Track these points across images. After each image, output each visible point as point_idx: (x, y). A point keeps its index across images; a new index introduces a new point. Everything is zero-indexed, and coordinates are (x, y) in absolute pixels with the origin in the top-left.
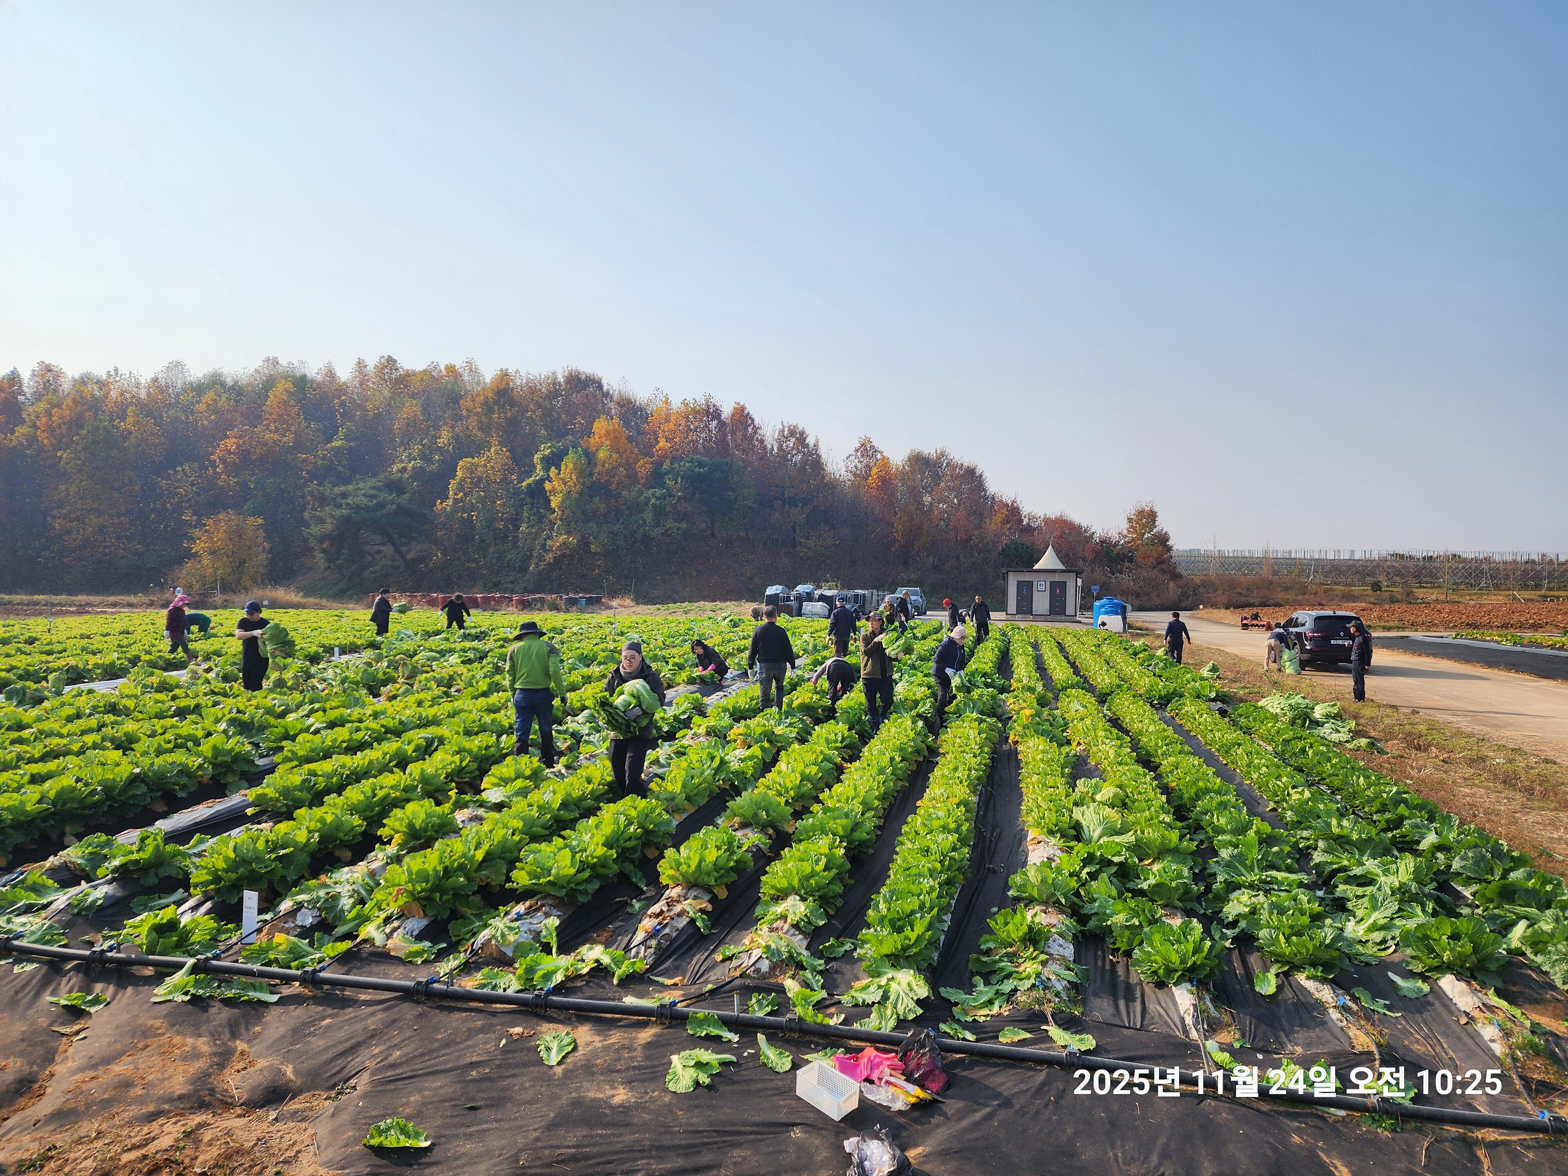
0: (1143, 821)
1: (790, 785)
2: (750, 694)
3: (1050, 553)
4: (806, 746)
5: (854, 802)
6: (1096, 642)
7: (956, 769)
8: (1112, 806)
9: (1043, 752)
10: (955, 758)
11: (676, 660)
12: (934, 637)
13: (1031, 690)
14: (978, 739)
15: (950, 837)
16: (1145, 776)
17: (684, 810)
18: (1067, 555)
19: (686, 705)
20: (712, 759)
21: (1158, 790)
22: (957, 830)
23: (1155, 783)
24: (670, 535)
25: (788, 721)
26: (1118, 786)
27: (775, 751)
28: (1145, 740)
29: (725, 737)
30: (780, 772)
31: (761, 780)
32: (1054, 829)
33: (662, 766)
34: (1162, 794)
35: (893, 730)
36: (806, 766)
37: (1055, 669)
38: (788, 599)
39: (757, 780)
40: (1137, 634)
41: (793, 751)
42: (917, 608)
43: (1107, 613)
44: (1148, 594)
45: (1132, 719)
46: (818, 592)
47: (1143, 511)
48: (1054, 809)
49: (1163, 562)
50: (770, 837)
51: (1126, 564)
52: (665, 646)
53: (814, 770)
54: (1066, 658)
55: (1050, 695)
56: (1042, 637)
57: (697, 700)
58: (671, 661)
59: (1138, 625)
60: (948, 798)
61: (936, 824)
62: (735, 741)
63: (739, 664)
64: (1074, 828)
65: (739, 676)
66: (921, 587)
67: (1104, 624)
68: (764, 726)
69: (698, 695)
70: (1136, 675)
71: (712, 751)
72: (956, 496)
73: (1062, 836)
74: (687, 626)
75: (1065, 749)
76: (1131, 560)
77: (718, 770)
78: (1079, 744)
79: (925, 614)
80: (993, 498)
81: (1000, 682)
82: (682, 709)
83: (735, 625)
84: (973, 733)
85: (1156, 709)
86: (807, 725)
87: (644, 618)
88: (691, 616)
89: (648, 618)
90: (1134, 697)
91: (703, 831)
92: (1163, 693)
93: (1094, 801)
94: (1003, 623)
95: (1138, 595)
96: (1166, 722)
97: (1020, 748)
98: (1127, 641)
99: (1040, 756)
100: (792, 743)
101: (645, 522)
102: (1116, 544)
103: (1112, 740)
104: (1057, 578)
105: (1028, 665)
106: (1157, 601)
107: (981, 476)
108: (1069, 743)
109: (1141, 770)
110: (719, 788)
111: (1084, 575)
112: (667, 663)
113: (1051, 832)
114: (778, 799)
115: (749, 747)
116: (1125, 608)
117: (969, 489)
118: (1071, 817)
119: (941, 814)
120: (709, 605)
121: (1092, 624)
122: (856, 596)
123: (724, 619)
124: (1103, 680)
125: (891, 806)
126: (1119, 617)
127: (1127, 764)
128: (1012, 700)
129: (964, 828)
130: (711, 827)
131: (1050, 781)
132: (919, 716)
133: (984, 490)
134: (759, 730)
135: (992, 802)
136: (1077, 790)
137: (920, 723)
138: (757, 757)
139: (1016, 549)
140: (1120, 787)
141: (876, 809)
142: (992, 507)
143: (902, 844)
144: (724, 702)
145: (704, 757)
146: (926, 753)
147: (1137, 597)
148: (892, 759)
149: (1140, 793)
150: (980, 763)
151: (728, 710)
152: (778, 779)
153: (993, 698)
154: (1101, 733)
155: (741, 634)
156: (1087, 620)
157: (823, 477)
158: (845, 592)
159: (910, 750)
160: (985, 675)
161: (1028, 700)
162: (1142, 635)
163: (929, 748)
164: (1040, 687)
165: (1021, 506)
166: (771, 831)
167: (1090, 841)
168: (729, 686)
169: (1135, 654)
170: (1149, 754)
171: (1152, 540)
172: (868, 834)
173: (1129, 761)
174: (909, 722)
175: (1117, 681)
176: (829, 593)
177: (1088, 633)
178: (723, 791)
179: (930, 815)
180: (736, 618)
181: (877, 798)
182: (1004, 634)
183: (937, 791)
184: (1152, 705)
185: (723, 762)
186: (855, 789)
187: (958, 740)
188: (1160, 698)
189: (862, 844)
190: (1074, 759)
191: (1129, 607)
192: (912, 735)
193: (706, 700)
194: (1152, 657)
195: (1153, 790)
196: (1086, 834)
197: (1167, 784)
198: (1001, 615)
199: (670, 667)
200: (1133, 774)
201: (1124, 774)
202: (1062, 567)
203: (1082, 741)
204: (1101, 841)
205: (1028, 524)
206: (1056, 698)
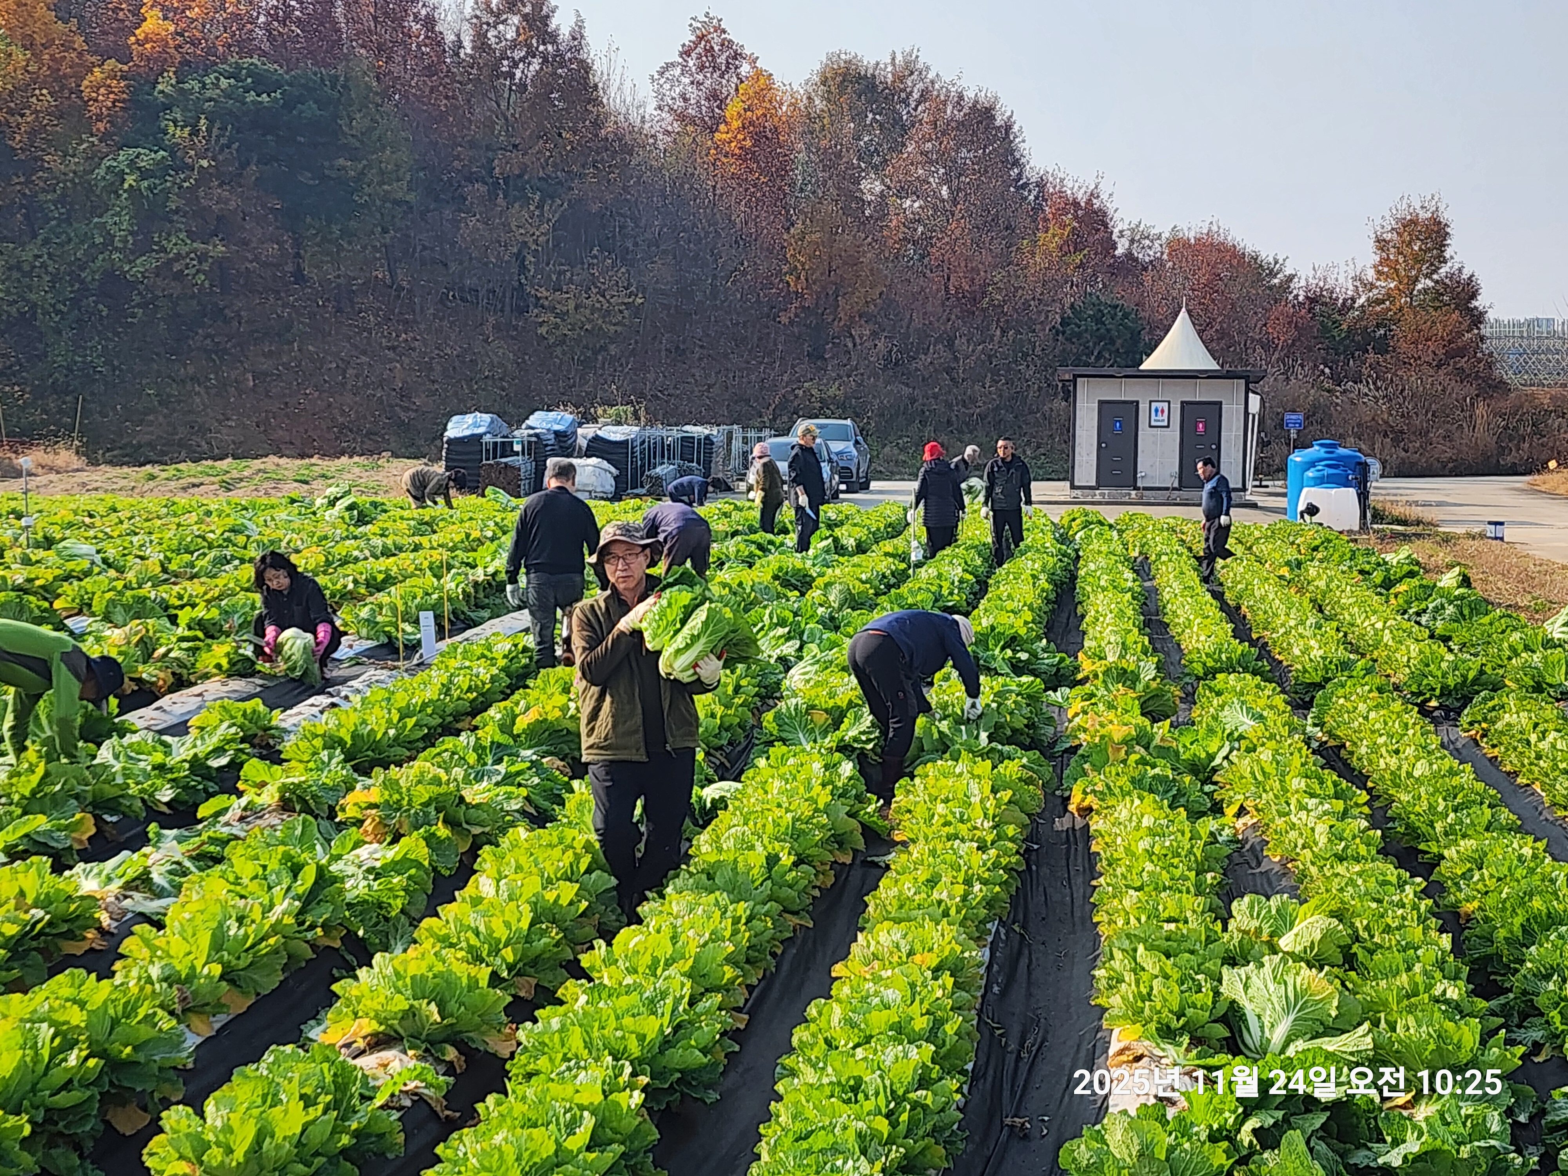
0: (1392, 999)
1: (502, 933)
2: (401, 700)
3: (1182, 325)
4: (548, 834)
5: (672, 971)
6: (1291, 554)
7: (933, 882)
8: (1317, 962)
9: (1152, 832)
10: (933, 853)
11: (200, 612)
12: (888, 546)
13: (1127, 677)
14: (990, 804)
15: (913, 1052)
16: (1401, 886)
17: (219, 1007)
18: (1223, 334)
19: (225, 730)
20: (296, 870)
21: (1433, 922)
22: (933, 1034)
23: (1426, 904)
24: (179, 276)
25: (502, 768)
26: (1333, 914)
27: (464, 847)
28: (1405, 797)
29: (332, 814)
30: (476, 901)
31: (427, 922)
32: (1175, 1024)
33: (160, 894)
34: (1442, 930)
35: (776, 785)
36: (549, 882)
37: (1189, 624)
38: (506, 449)
39: (415, 923)
40: (1395, 535)
41: (514, 845)
42: (845, 474)
43: (1320, 481)
44: (1423, 433)
45: (1374, 748)
46: (586, 432)
47: (1414, 222)
48: (1176, 975)
49: (1461, 352)
50: (450, 1070)
51: (1371, 357)
52: (167, 576)
53: (567, 892)
54: (1218, 596)
55: (1175, 690)
56: (1158, 543)
57: (253, 717)
58: (184, 616)
59: (1398, 511)
60: (910, 954)
61: (879, 1020)
62: (359, 823)
63: (370, 622)
64: (1223, 1020)
65: (370, 653)
66: (856, 416)
67: (1312, 510)
68: (436, 781)
69: (257, 704)
70: (1387, 637)
71: (295, 851)
72: (946, 180)
73: (1196, 1041)
74: (230, 522)
75: (1209, 824)
76: (1382, 347)
77: (310, 900)
78: (1242, 811)
79: (864, 487)
80: (1041, 184)
81: (1049, 660)
82: (213, 742)
83: (363, 519)
84: (978, 790)
85: (1435, 721)
86: (553, 780)
87: (110, 500)
88: (240, 496)
89: (122, 501)
90: (1380, 690)
91: (268, 1058)
92: (1451, 682)
93: (1274, 950)
94: (1064, 510)
95: (1398, 437)
96: (1457, 753)
97: (1097, 824)
98: (1368, 553)
99: (1143, 845)
100: (512, 824)
101: (110, 238)
102: (1348, 305)
103: (1324, 798)
104: (1202, 393)
105: (1121, 613)
106: (1445, 452)
107: (1008, 127)
108: (1217, 809)
109: (1391, 872)
110: (313, 946)
111: (1265, 385)
112: (173, 620)
113: (1167, 1033)
114: (473, 970)
115: (395, 840)
116: (1364, 468)
117: (977, 161)
118: (1217, 994)
119: (892, 995)
120: (291, 466)
121: (1284, 511)
122: (687, 440)
123: (332, 503)
124: (1306, 650)
125: (768, 979)
126: (1352, 492)
127: (1357, 859)
128: (1077, 705)
129: (950, 1029)
130: (289, 1048)
131: (1169, 904)
132: (844, 748)
133: (1016, 163)
134: (423, 793)
135: (1024, 962)
136: (1232, 925)
137: (847, 768)
138: (419, 865)
139: (1098, 319)
140: (1339, 915)
141: (726, 989)
142: (1038, 208)
143: (793, 1073)
144: (328, 723)
145: (274, 865)
146: (861, 845)
147: (1396, 442)
148: (772, 860)
149: (1388, 929)
150: (996, 865)
151: (341, 742)
152: (472, 918)
153: (1033, 699)
154: (1296, 783)
155: (378, 542)
156: (1272, 502)
157: (597, 124)
158: (659, 432)
159: (818, 835)
160: (1013, 642)
161: (1120, 703)
162: (1406, 538)
163: (867, 830)
164: (1148, 671)
165: (1110, 207)
166: (451, 1054)
167: (1262, 1051)
168: (344, 681)
169: (1388, 584)
170: (1413, 832)
171: (1436, 294)
172: (705, 1051)
173: (1363, 850)
174: (817, 766)
175: (1342, 653)
176: (615, 433)
177: (1272, 535)
178: (322, 952)
179: (864, 999)
180: (364, 500)
181: (730, 960)
182: (1064, 539)
183: (883, 937)
184: (1424, 711)
185: (324, 879)
186: (674, 939)
187: (940, 808)
188: (1446, 691)
189: (688, 1076)
190: (1227, 851)
191: (1375, 467)
192: (824, 798)
193: (279, 718)
194: (1428, 590)
195: (1422, 920)
196: (1253, 1036)
197: (1456, 905)
198: (1059, 489)
199: (181, 631)
200: (1372, 884)
201: (1351, 882)
202: (1212, 365)
203: (1248, 805)
204: (1291, 1052)
205: (1129, 255)
206: (1190, 698)
